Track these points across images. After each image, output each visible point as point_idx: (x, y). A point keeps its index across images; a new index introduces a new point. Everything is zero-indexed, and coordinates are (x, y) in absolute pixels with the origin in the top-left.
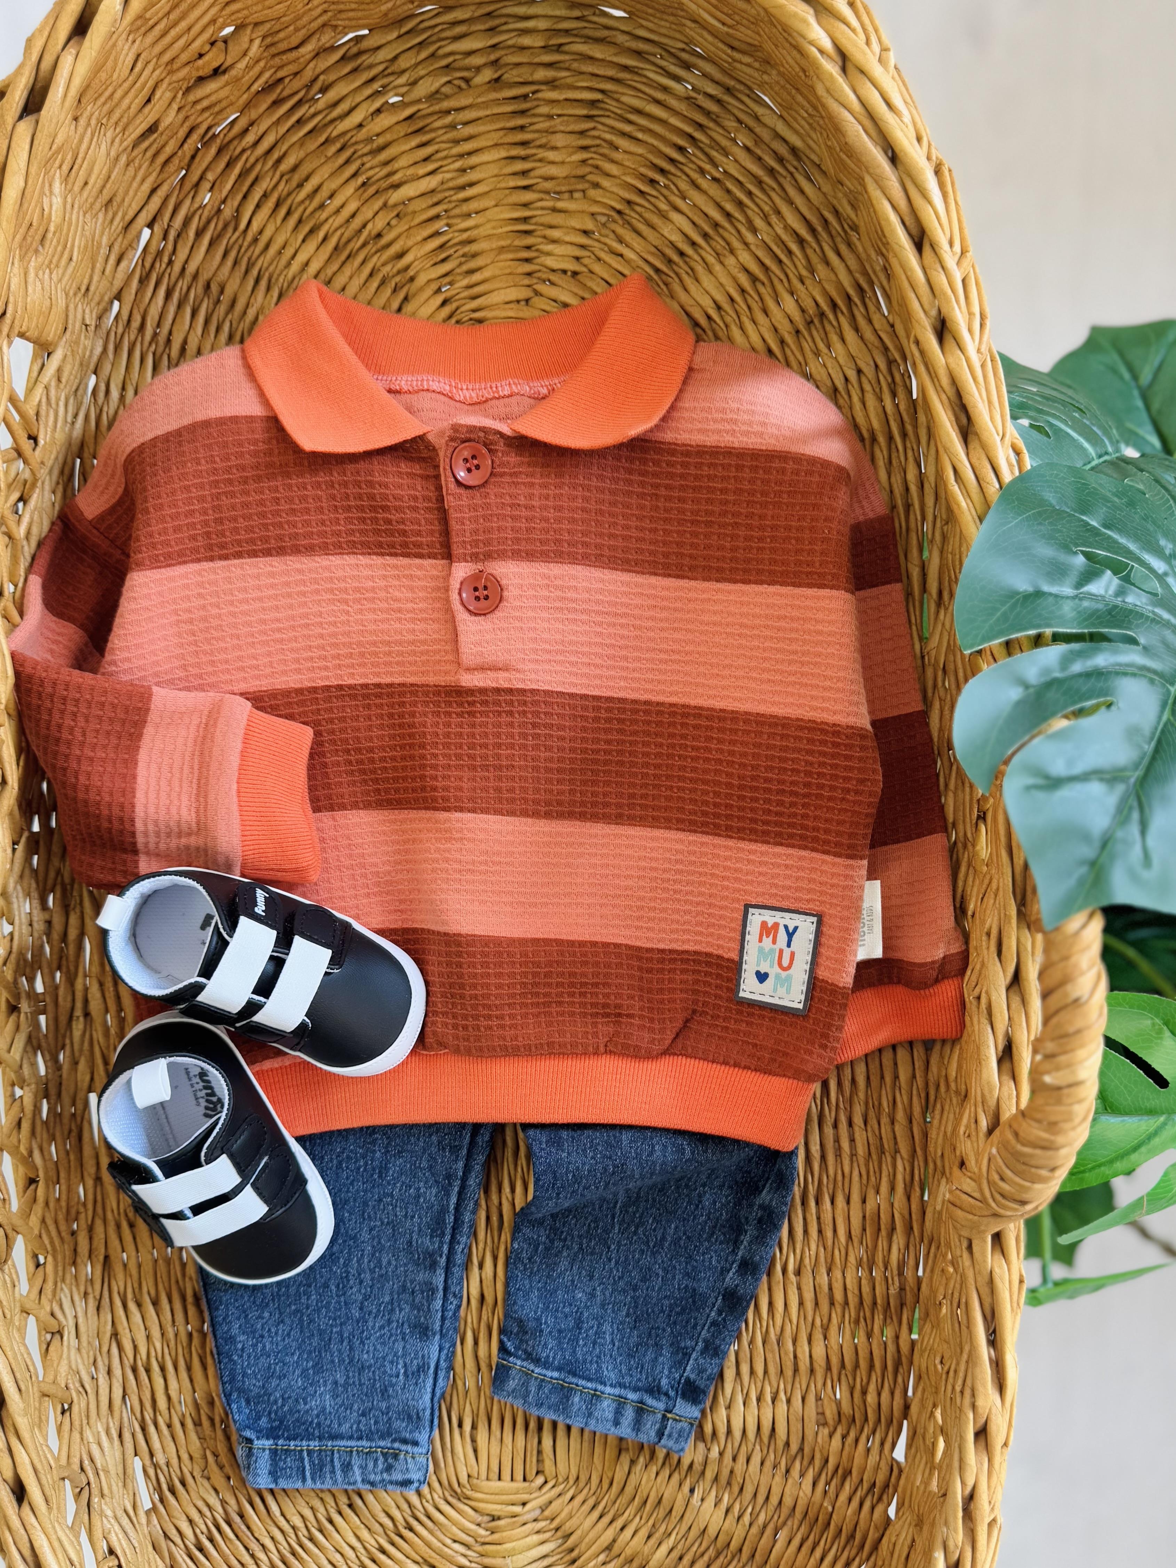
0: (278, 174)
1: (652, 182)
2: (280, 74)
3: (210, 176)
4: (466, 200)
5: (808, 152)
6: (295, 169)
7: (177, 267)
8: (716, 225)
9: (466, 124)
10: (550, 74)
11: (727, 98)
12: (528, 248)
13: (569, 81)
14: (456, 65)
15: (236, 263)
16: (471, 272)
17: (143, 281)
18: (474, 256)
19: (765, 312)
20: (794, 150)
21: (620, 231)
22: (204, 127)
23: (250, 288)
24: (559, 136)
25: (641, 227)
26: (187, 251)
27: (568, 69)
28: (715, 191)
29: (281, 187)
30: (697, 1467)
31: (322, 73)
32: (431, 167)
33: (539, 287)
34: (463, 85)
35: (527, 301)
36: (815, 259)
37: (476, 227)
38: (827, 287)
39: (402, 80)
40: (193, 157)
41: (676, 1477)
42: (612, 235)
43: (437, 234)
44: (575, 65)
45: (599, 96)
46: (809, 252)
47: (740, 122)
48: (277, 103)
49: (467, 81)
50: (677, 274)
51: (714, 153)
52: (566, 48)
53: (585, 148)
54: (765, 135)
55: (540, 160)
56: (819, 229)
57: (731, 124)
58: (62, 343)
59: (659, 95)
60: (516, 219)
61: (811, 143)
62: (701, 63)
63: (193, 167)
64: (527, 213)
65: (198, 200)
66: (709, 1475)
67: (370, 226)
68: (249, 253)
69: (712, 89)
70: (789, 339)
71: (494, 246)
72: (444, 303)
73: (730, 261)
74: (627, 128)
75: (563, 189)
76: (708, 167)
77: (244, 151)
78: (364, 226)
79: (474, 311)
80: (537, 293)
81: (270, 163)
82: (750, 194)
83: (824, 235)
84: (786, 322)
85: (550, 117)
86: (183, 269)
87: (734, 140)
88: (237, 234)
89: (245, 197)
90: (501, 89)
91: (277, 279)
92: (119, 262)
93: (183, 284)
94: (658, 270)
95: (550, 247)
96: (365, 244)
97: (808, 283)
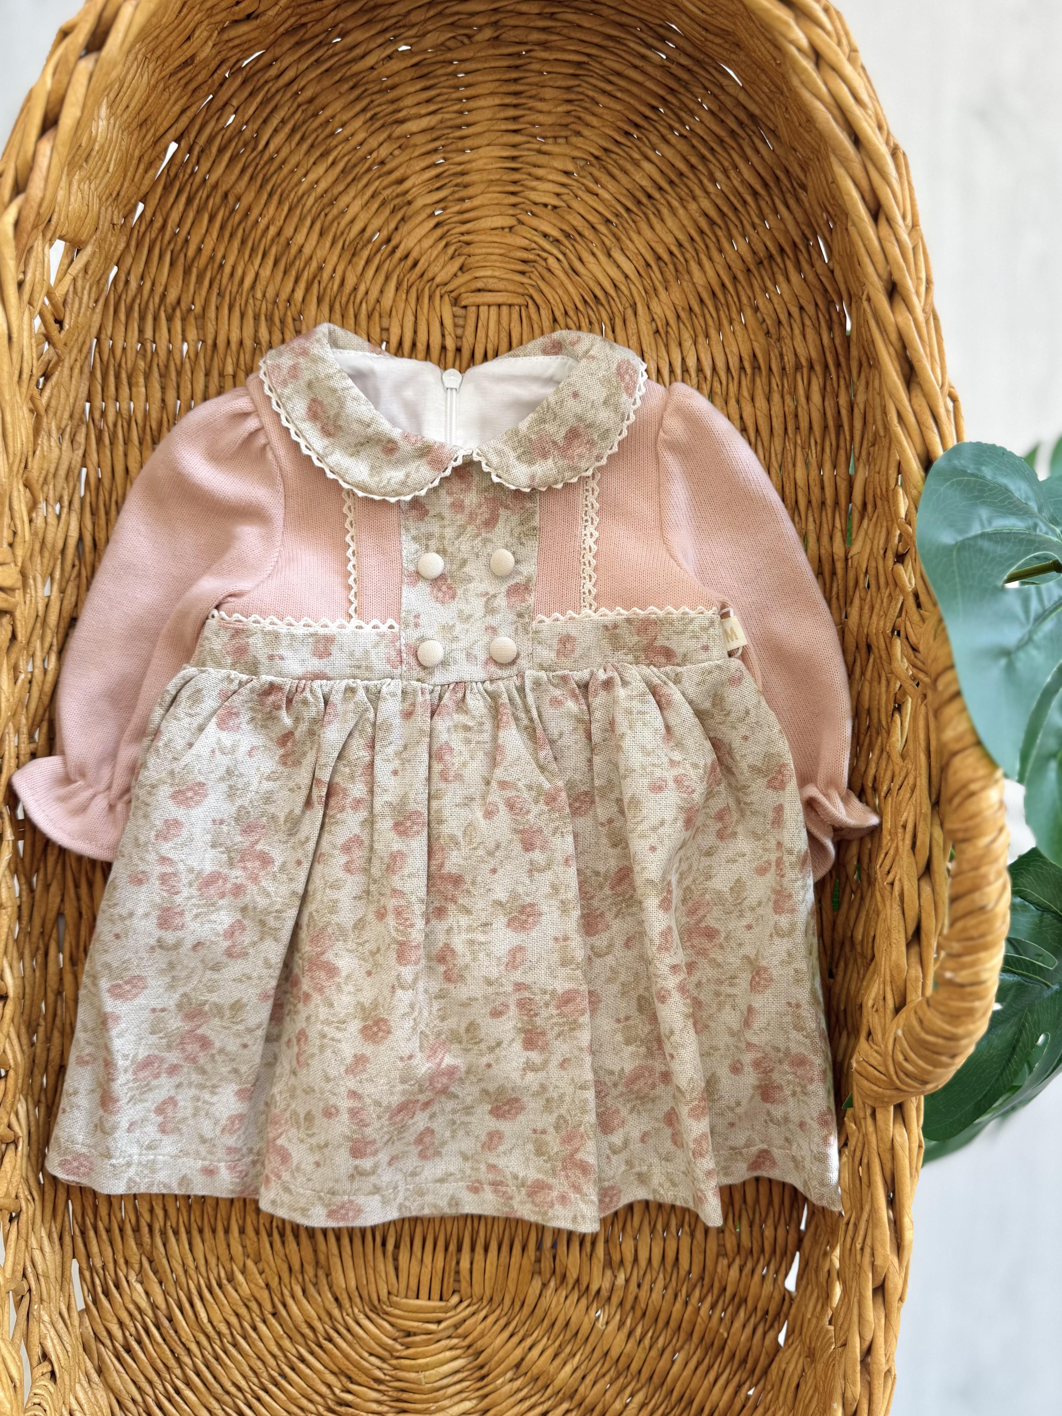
0: (295, 105)
1: (627, 134)
2: (304, 20)
3: (235, 103)
4: (462, 138)
5: (765, 120)
6: (311, 101)
7: (198, 179)
8: (681, 174)
9: (467, 73)
10: (543, 37)
11: (696, 69)
12: (515, 182)
13: (559, 43)
14: (460, 23)
15: (251, 178)
16: (462, 200)
17: (167, 188)
18: (466, 186)
19: (721, 252)
20: (752, 116)
21: (597, 173)
22: (233, 60)
23: (263, 202)
24: (547, 89)
25: (616, 172)
26: (209, 164)
27: (558, 34)
28: (682, 146)
29: (297, 116)
30: (604, 1293)
31: (341, 22)
32: (432, 108)
33: (521, 217)
34: (466, 40)
35: (511, 228)
36: (767, 211)
37: (469, 162)
38: (776, 234)
39: (413, 32)
40: (221, 85)
41: (584, 1302)
42: (589, 177)
43: (435, 165)
44: (565, 31)
45: (584, 59)
46: (763, 204)
47: (706, 89)
48: (299, 44)
49: (469, 37)
50: (645, 214)
51: (683, 114)
52: (558, 16)
53: (569, 101)
54: (729, 103)
55: (530, 109)
56: (772, 184)
57: (698, 90)
58: (93, 240)
59: (638, 62)
60: (505, 158)
61: (769, 113)
62: (675, 38)
63: (220, 94)
64: (515, 153)
65: (222, 121)
66: (615, 1300)
67: (375, 154)
68: (264, 171)
69: (684, 61)
70: (740, 276)
71: (484, 179)
72: (437, 225)
74: (609, 88)
75: (549, 134)
76: (677, 125)
77: (266, 82)
78: (370, 153)
79: (462, 234)
80: (521, 222)
81: (289, 94)
82: (712, 150)
83: (775, 190)
84: (739, 262)
85: (541, 73)
86: (204, 180)
87: (700, 104)
88: (255, 153)
89: (265, 122)
90: (499, 46)
91: (288, 195)
92: (146, 171)
93: (203, 193)
94: (628, 210)
95: (535, 183)
96: (369, 169)
97: (760, 229)
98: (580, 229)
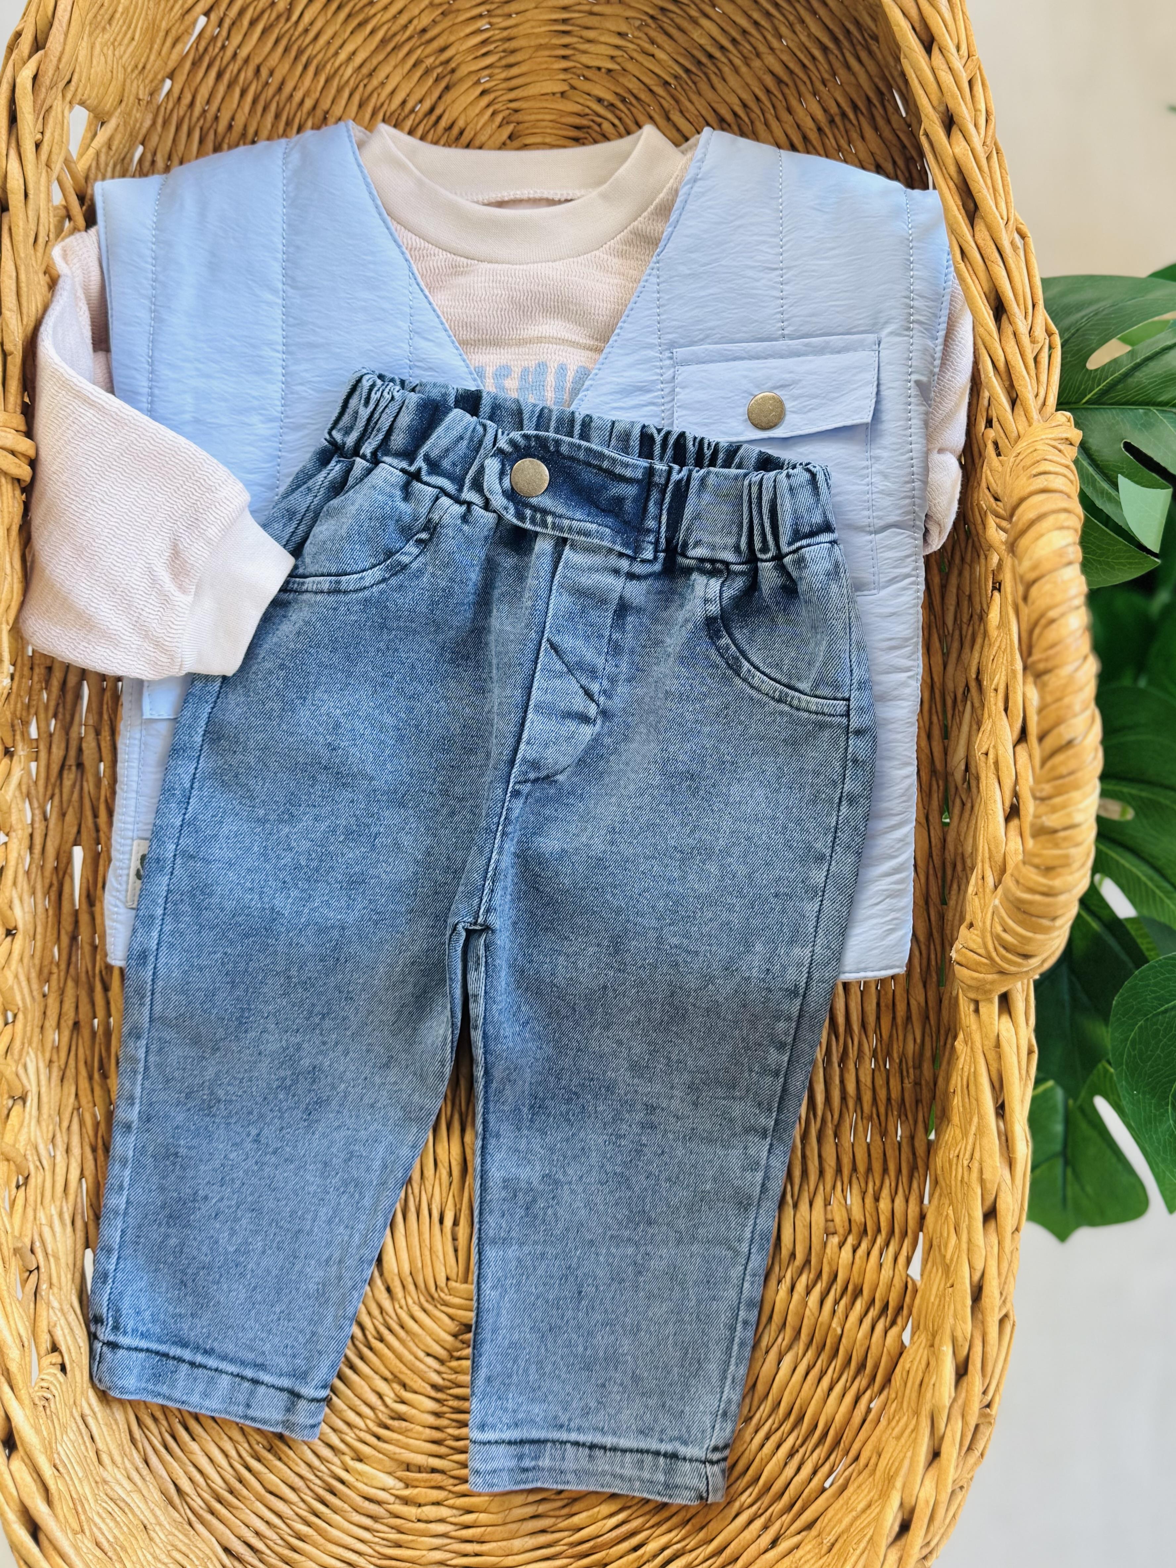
7: (230, 52)
8: (744, 32)
12: (566, 46)
15: (286, 50)
16: (510, 66)
17: (196, 63)
18: (513, 52)
19: (789, 110)
21: (653, 34)
23: (297, 74)
25: (673, 31)
26: (239, 39)
33: (575, 82)
35: (563, 94)
36: (837, 66)
37: (516, 26)
38: (848, 90)
42: (645, 38)
43: (479, 31)
46: (832, 59)
50: (706, 74)
56: (842, 38)
58: (117, 113)
60: (555, 21)
64: (566, 15)
67: (415, 22)
68: (300, 42)
70: (810, 136)
71: (533, 43)
72: (483, 93)
73: (756, 63)
78: (410, 22)
79: (512, 101)
80: (573, 87)
82: (776, 4)
83: (846, 45)
84: (809, 121)
86: (235, 55)
88: (289, 24)
91: (324, 66)
92: (174, 45)
93: (234, 68)
94: (687, 71)
95: (586, 46)
96: (410, 38)
97: (830, 84)
98: (635, 91)
